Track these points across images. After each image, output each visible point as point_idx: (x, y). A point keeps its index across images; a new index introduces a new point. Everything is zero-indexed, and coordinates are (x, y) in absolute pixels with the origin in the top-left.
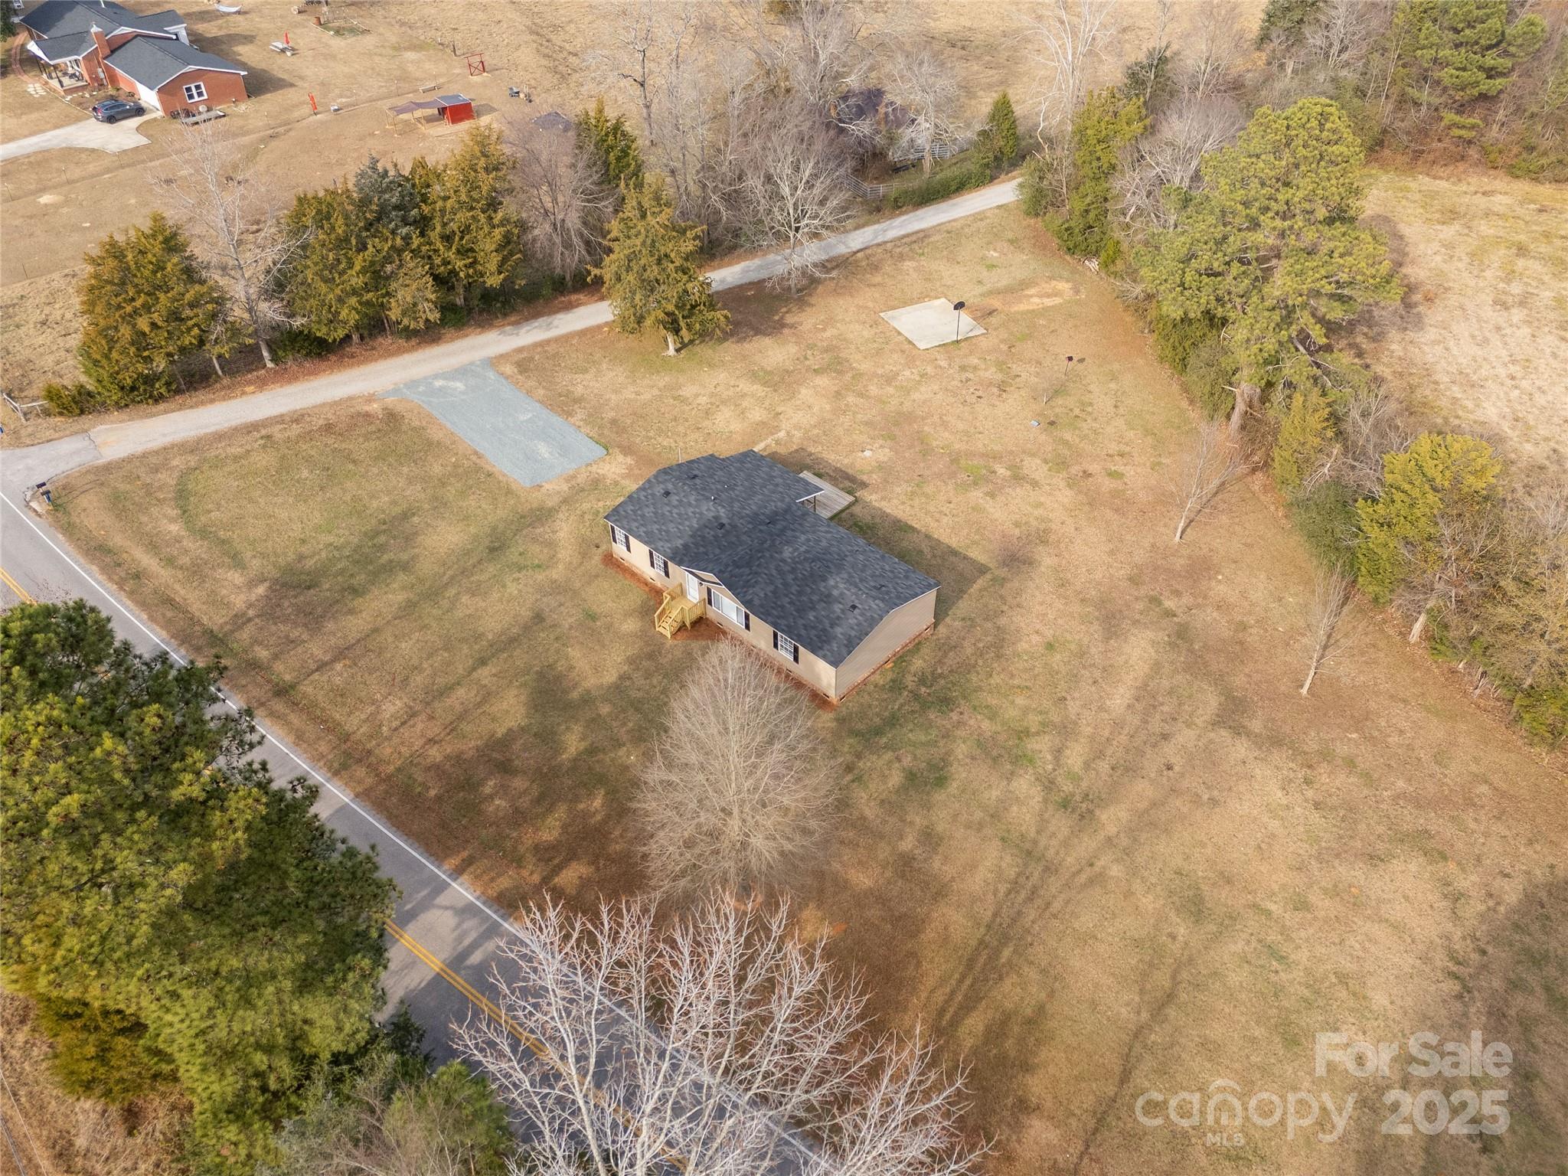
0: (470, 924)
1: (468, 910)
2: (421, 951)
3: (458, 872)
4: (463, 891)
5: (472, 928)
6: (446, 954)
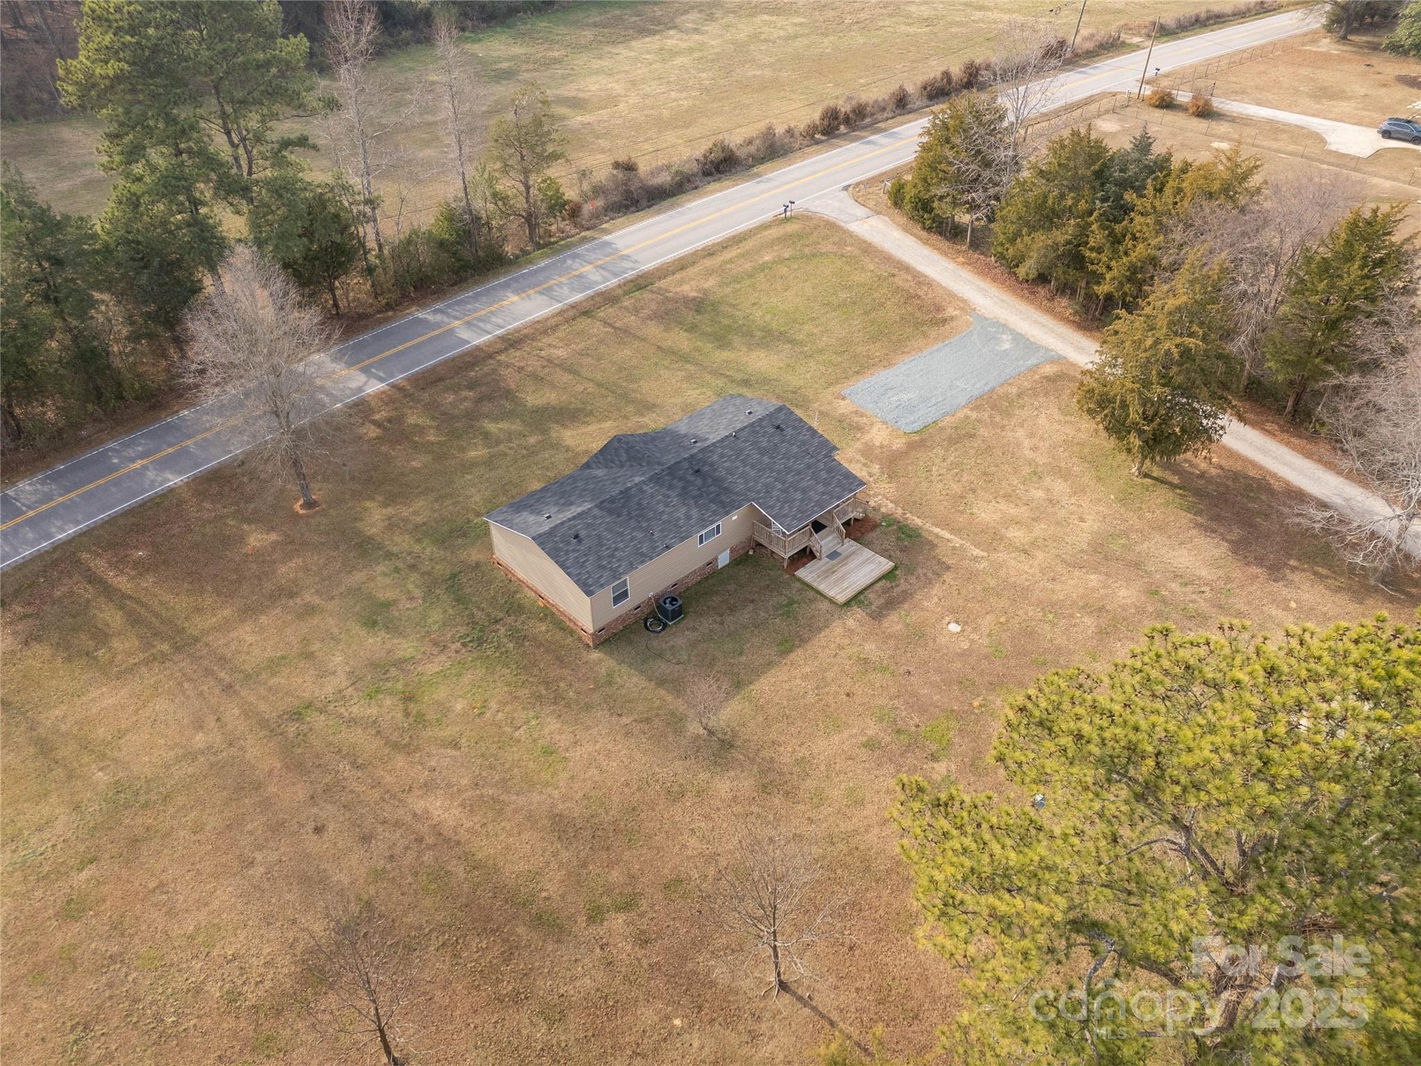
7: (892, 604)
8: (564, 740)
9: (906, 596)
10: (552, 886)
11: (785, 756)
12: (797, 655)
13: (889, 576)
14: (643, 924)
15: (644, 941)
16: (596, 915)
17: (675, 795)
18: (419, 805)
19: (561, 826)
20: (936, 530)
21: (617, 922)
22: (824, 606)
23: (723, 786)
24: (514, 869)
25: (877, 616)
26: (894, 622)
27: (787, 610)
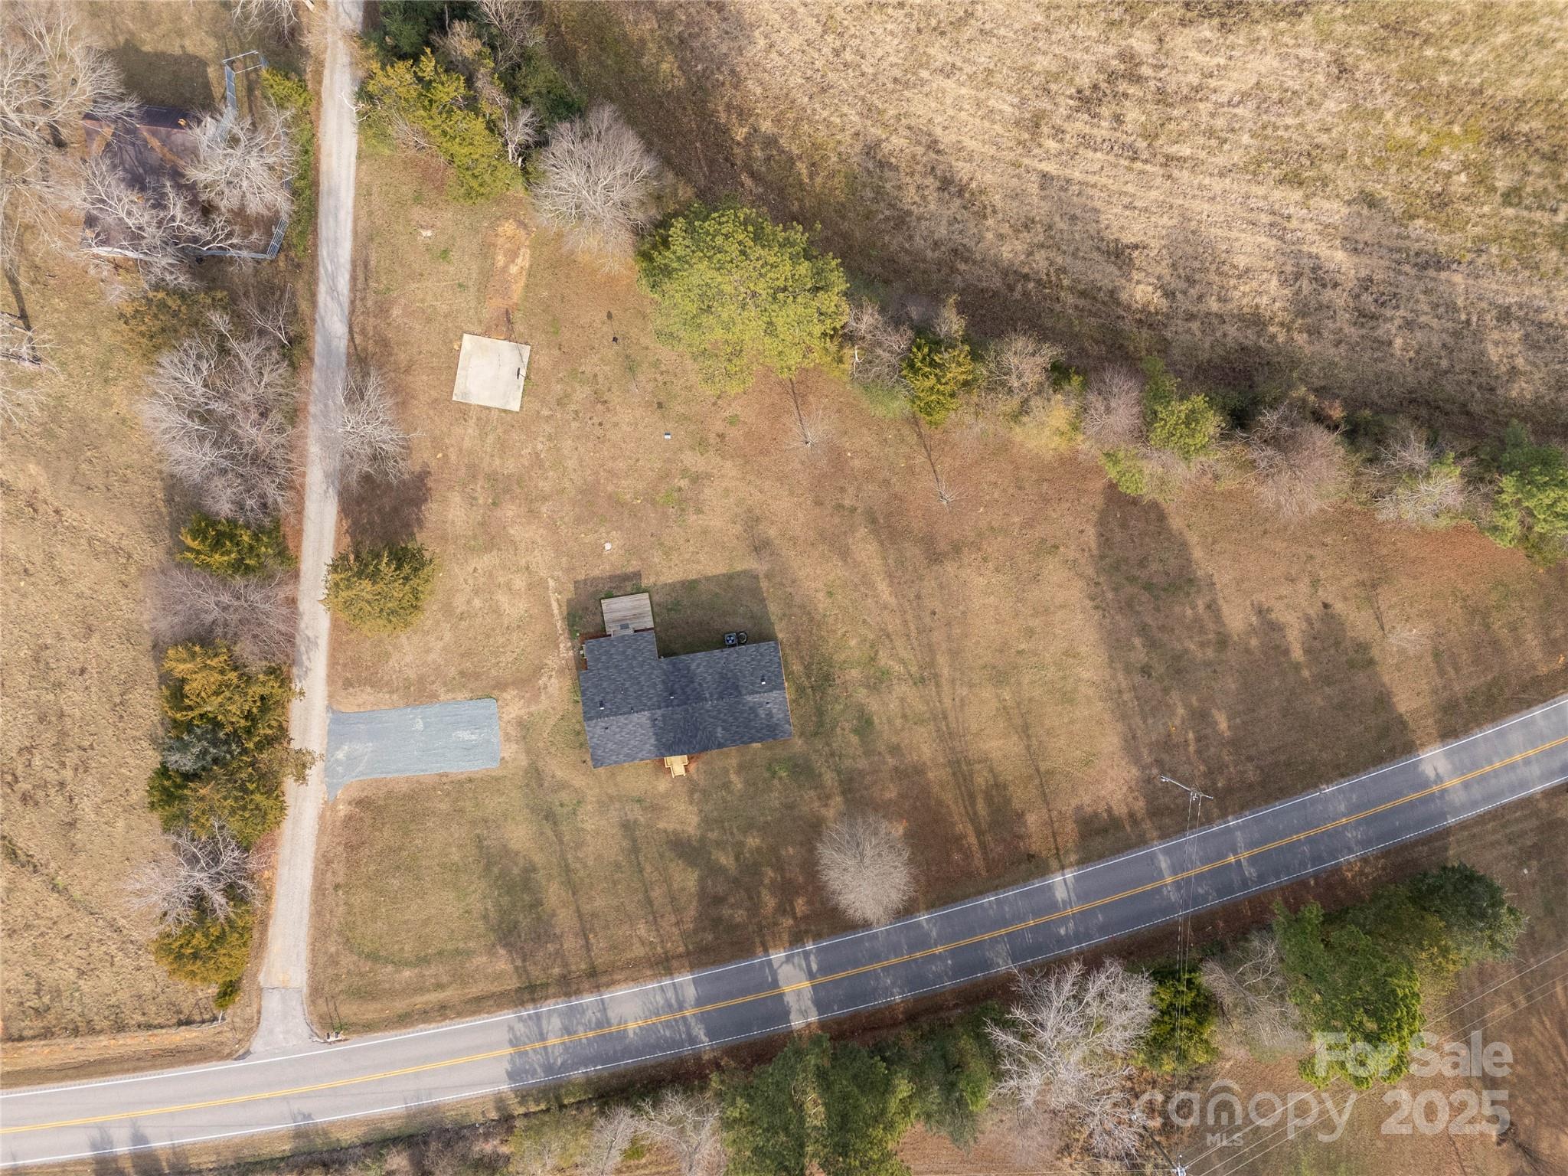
0: (796, 960)
1: (788, 959)
2: (796, 987)
3: (766, 951)
4: (777, 956)
5: (799, 960)
6: (803, 976)
7: (626, 578)
8: (821, 595)
9: (612, 578)
10: (862, 532)
11: (738, 529)
12: (693, 576)
13: (609, 596)
14: (839, 496)
15: (842, 489)
16: (853, 510)
17: (794, 540)
18: (893, 601)
19: (845, 554)
20: (556, 612)
21: (847, 502)
22: (656, 598)
23: (772, 532)
24: (872, 547)
25: (637, 575)
26: (634, 566)
27: (675, 606)
